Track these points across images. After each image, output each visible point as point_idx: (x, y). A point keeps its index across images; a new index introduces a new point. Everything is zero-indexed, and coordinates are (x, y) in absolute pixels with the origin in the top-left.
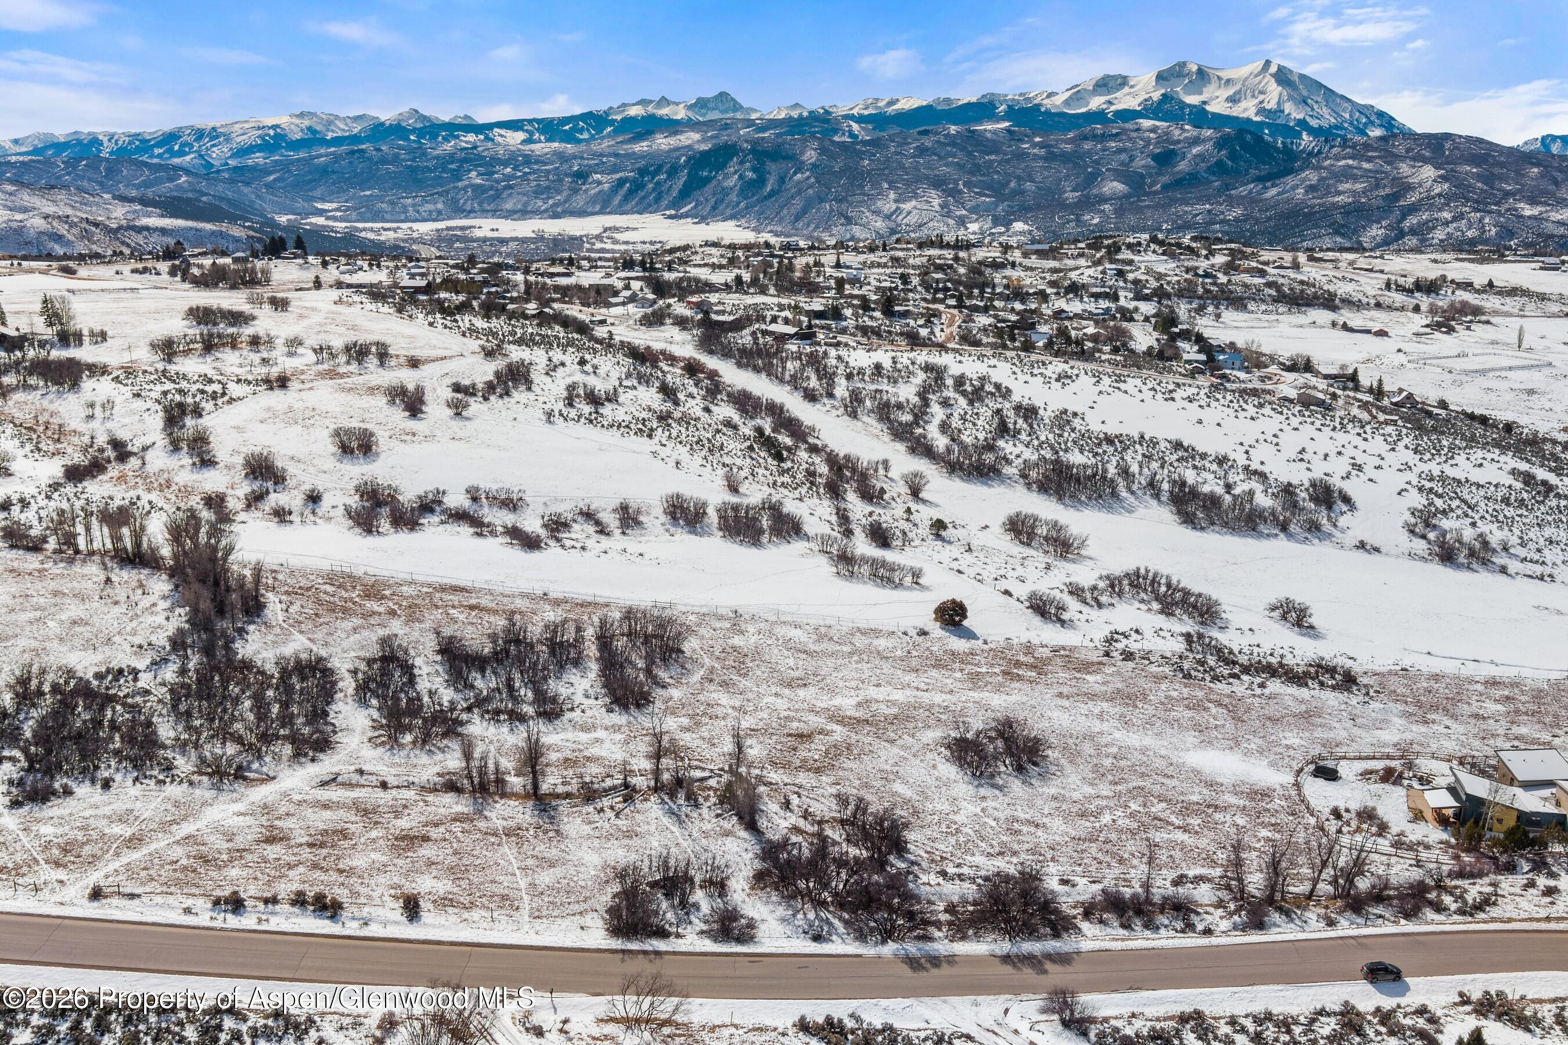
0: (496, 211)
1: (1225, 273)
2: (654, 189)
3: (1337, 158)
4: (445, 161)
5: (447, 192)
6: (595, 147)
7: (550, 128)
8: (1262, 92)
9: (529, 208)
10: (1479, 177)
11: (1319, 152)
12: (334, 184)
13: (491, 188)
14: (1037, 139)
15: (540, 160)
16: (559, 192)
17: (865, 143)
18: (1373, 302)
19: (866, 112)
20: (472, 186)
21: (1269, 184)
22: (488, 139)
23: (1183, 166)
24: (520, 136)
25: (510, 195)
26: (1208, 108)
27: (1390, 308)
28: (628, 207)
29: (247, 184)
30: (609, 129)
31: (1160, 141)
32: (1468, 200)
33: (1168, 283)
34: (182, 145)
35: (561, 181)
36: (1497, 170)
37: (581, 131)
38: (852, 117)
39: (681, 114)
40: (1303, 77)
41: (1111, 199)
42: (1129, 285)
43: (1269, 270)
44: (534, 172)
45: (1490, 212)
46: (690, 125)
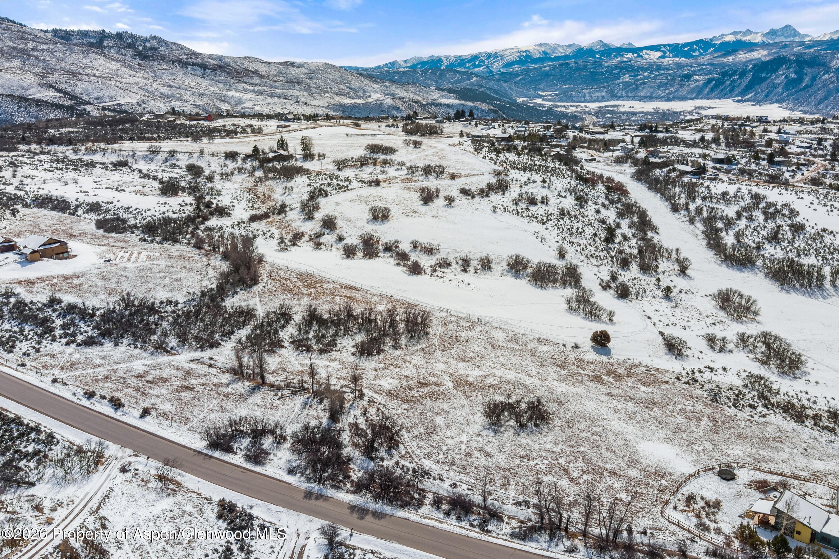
0: (634, 97)
2: (730, 85)
4: (611, 69)
5: (609, 86)
6: (700, 60)
7: (676, 49)
9: (654, 95)
12: (550, 81)
13: (634, 84)
15: (666, 68)
16: (672, 86)
20: (624, 82)
22: (639, 56)
24: (659, 54)
25: (644, 88)
28: (713, 95)
29: (506, 81)
30: (712, 49)
34: (480, 62)
35: (674, 79)
37: (694, 51)
39: (758, 39)
44: (662, 74)
46: (763, 45)
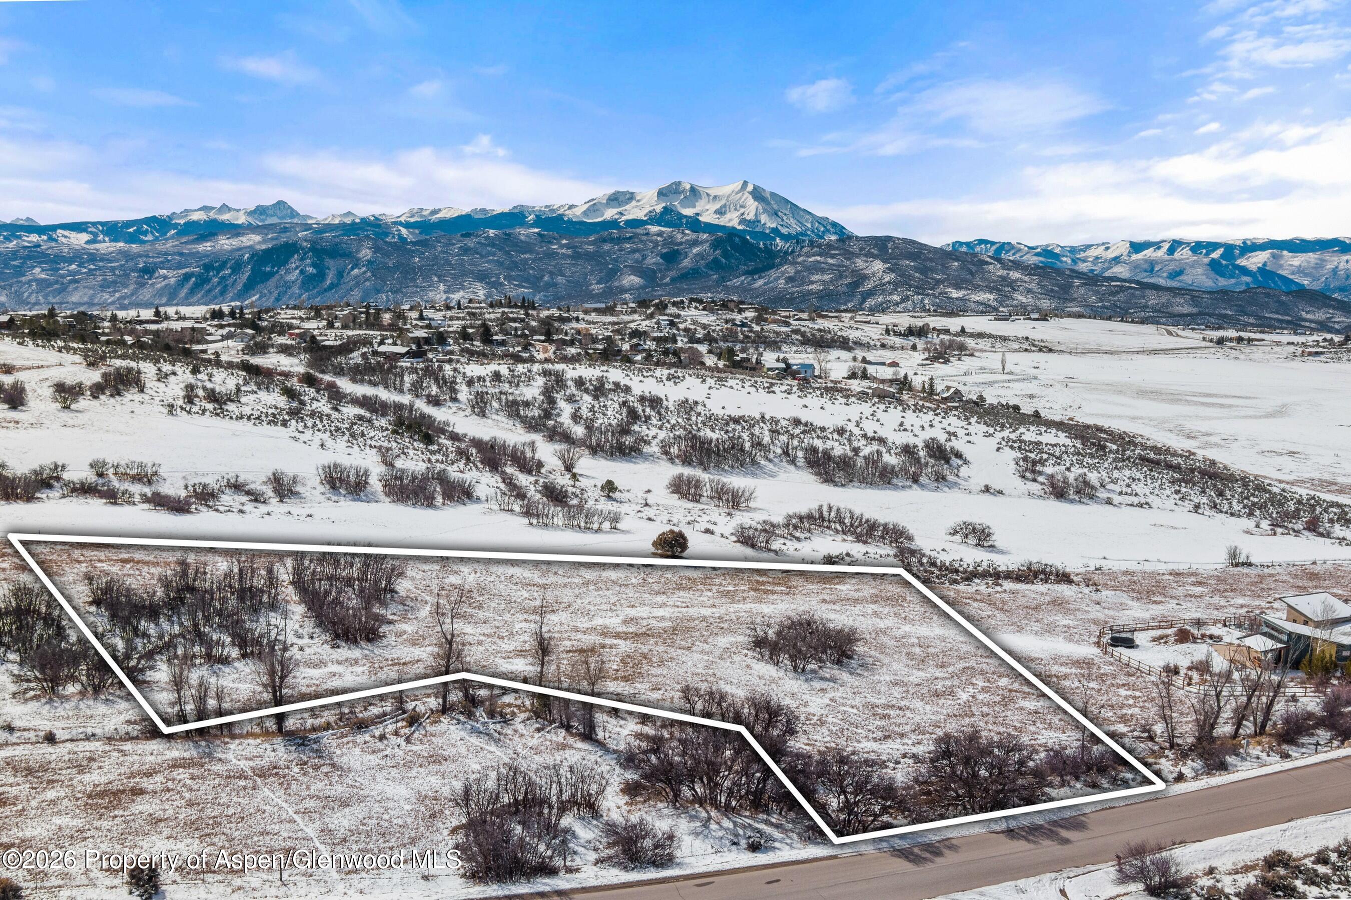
0: (61, 303)
1: (757, 324)
2: (219, 283)
3: (808, 255)
4: (7, 258)
5: (11, 286)
6: (159, 247)
7: (113, 230)
8: (742, 207)
9: (96, 301)
10: (916, 269)
11: (793, 252)
13: (57, 282)
14: (564, 242)
15: (105, 258)
16: (126, 286)
17: (414, 243)
18: (878, 344)
19: (412, 220)
20: (36, 280)
21: (756, 277)
22: (51, 239)
23: (686, 263)
24: (84, 237)
25: (76, 289)
26: (701, 218)
27: (893, 348)
28: (195, 299)
30: (173, 232)
31: (666, 243)
32: (910, 286)
33: (714, 331)
35: (127, 276)
36: (928, 264)
37: (145, 233)
38: (400, 223)
39: (242, 219)
40: (773, 194)
41: (630, 290)
42: (682, 333)
43: (791, 321)
44: (100, 269)
45: (928, 295)
46: (250, 228)
